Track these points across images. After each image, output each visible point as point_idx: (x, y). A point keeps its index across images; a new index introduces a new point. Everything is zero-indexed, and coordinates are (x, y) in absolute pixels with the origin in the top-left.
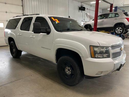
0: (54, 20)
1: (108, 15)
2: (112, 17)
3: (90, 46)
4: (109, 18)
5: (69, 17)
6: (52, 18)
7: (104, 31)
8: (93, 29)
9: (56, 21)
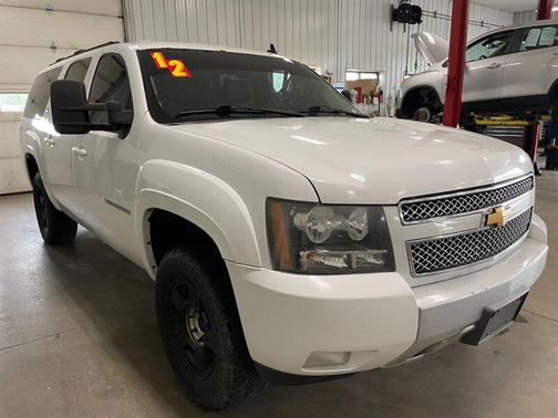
0: (162, 64)
1: (522, 33)
2: (538, 47)
3: (270, 200)
4: (529, 48)
5: (273, 50)
6: (157, 56)
7: (508, 118)
8: (441, 108)
9: (174, 67)
